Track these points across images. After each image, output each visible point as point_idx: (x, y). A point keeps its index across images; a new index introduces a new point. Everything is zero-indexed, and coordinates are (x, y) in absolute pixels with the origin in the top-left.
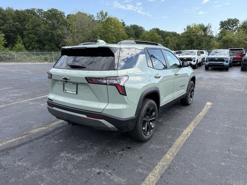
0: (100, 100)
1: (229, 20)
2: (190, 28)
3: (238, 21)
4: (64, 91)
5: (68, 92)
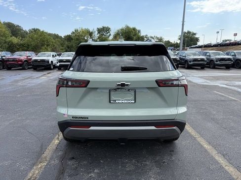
0: (169, 105)
1: (104, 28)
2: (78, 31)
3: (110, 29)
4: (110, 102)
5: (120, 102)
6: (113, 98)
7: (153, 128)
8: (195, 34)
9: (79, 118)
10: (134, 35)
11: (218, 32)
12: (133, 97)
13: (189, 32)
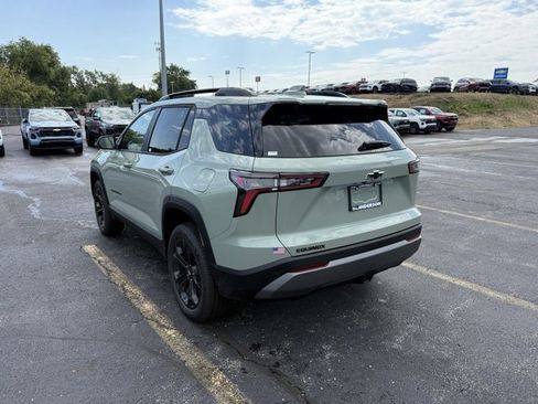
4: (350, 210)
5: (364, 207)
6: (354, 202)
7: (404, 242)
8: (187, 73)
9: (310, 249)
10: (49, 65)
11: (228, 73)
12: (377, 197)
13: (174, 68)
